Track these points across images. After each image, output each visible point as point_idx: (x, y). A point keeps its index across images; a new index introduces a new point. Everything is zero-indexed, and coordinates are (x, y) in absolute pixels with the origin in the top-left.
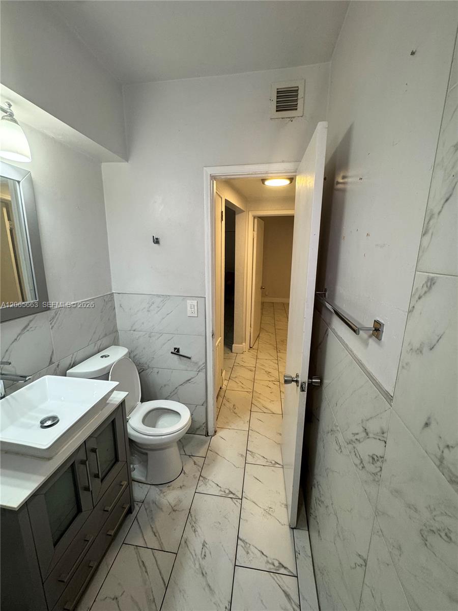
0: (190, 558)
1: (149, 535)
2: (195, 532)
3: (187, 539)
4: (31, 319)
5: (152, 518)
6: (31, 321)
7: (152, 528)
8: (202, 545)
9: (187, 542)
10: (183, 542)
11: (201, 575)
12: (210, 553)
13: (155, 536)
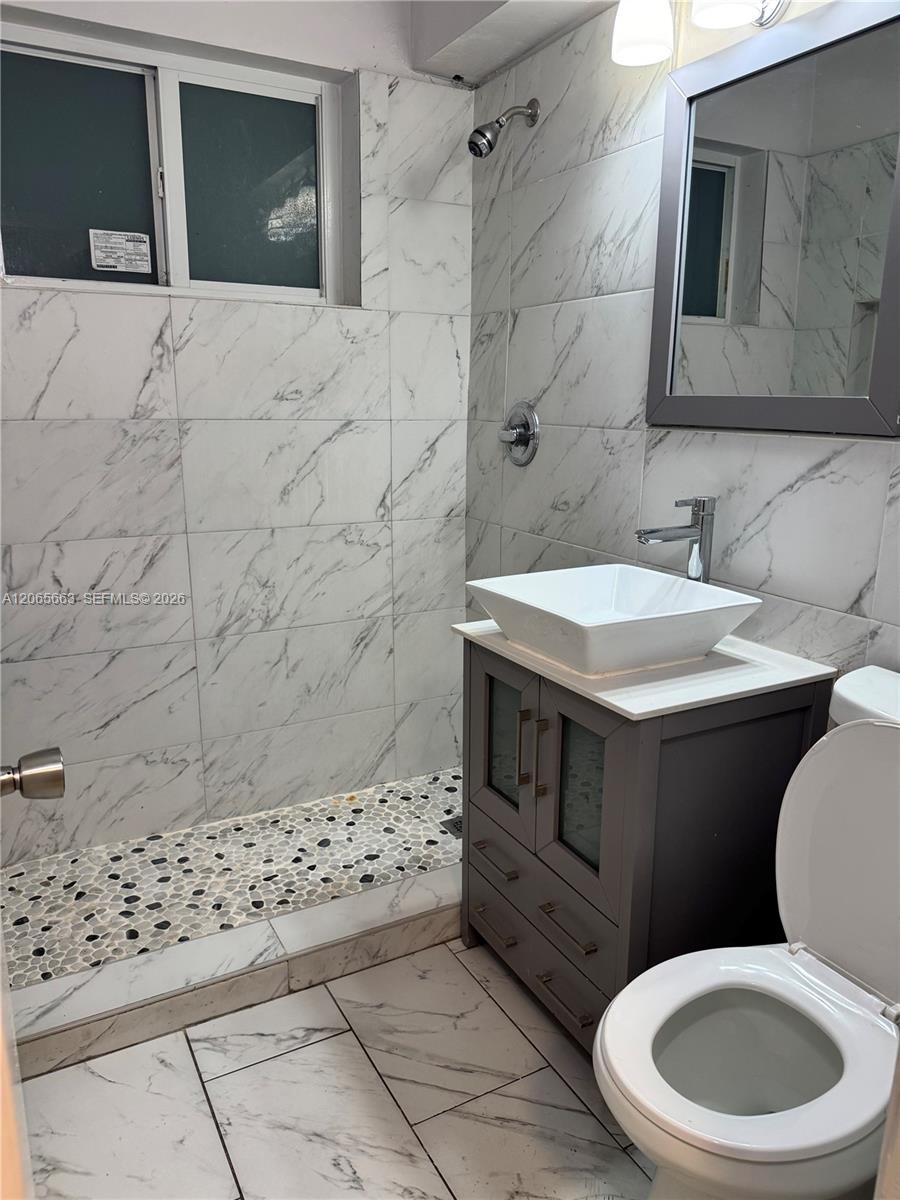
0: (369, 1138)
1: (515, 1109)
2: (405, 1190)
3: (413, 1162)
4: (839, 448)
5: (552, 1139)
6: (837, 453)
7: (524, 1124)
8: (362, 1177)
9: (406, 1159)
10: (419, 1153)
11: (318, 1132)
12: (325, 1177)
13: (497, 1118)
